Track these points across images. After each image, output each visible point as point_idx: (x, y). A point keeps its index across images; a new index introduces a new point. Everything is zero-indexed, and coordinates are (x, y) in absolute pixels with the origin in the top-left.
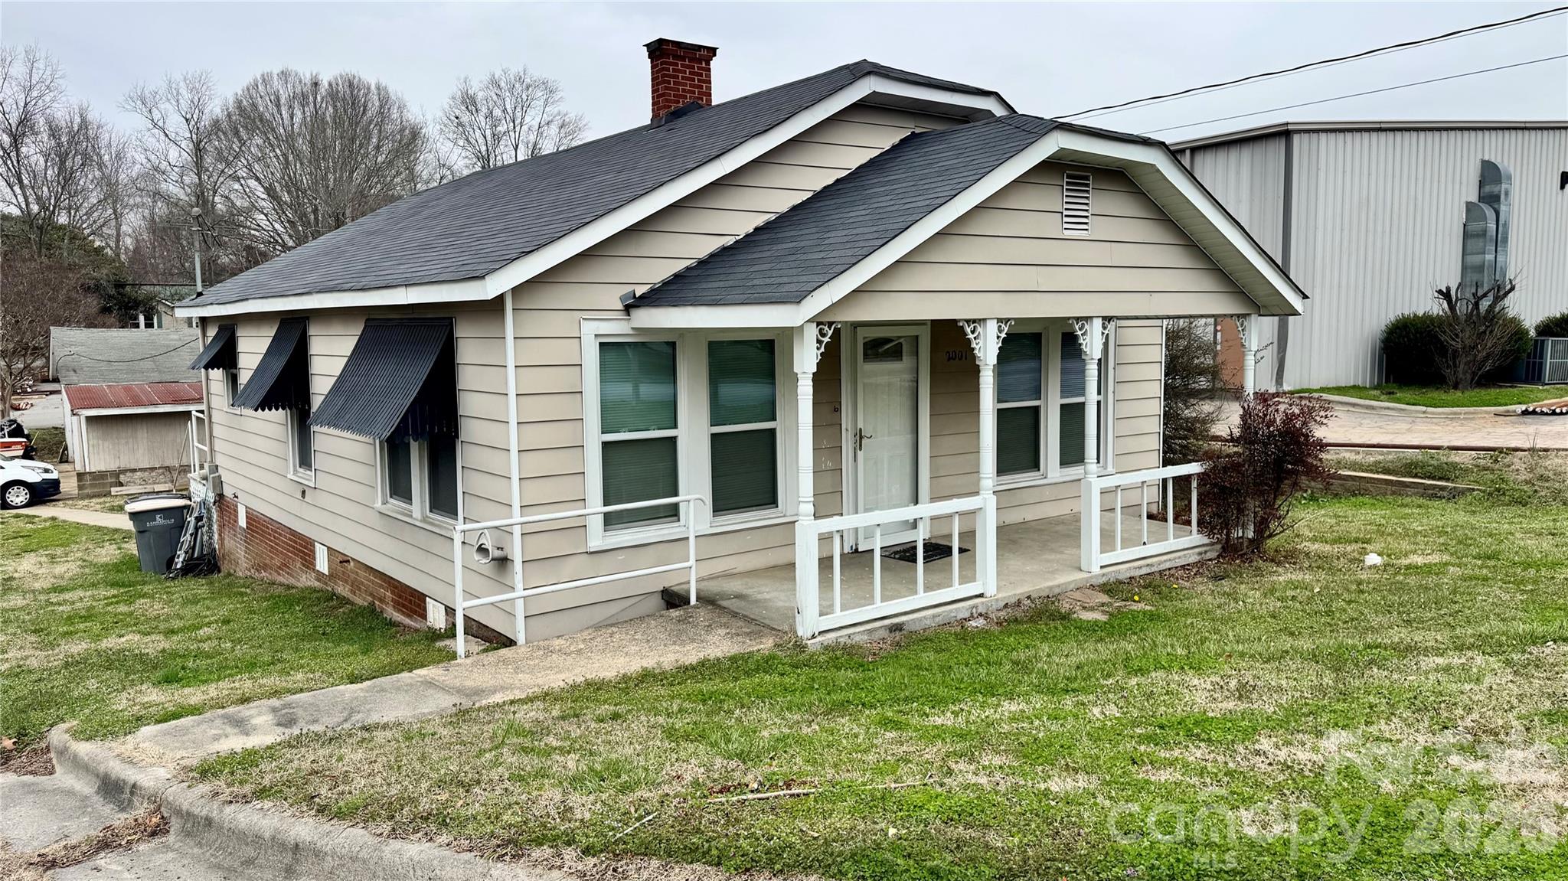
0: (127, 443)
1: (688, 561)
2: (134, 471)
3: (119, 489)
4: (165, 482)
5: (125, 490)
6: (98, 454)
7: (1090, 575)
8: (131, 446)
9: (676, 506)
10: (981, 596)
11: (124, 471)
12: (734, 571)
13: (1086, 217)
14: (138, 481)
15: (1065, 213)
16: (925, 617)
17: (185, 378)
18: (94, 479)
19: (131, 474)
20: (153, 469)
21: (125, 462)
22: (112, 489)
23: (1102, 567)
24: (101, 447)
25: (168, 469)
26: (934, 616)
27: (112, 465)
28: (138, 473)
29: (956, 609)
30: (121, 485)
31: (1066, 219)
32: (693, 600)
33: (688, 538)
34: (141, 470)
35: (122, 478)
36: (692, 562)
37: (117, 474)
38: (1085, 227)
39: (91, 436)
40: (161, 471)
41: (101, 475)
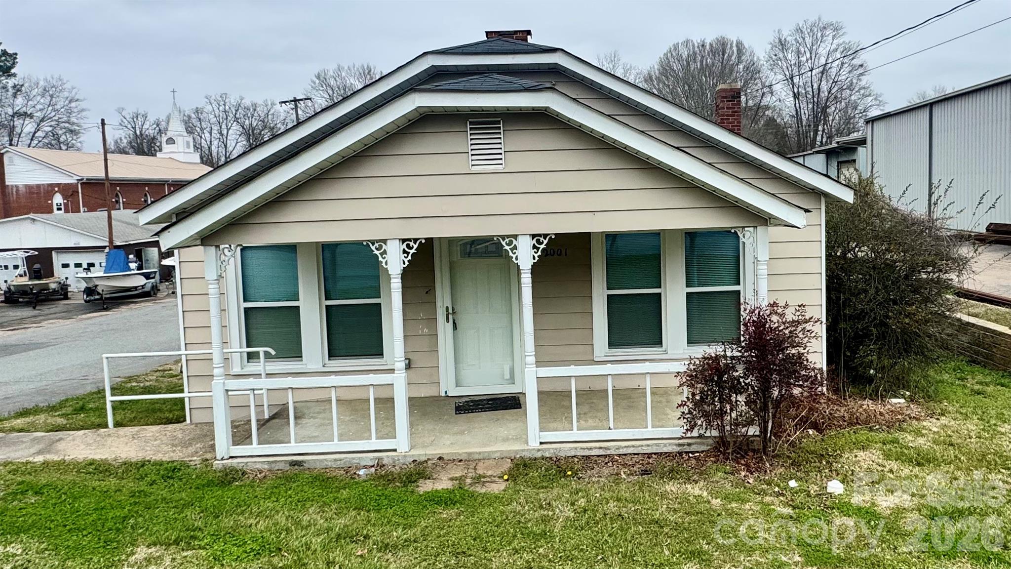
10: (395, 450)
15: (472, 152)
16: (325, 460)
23: (541, 443)
26: (335, 460)
29: (359, 458)
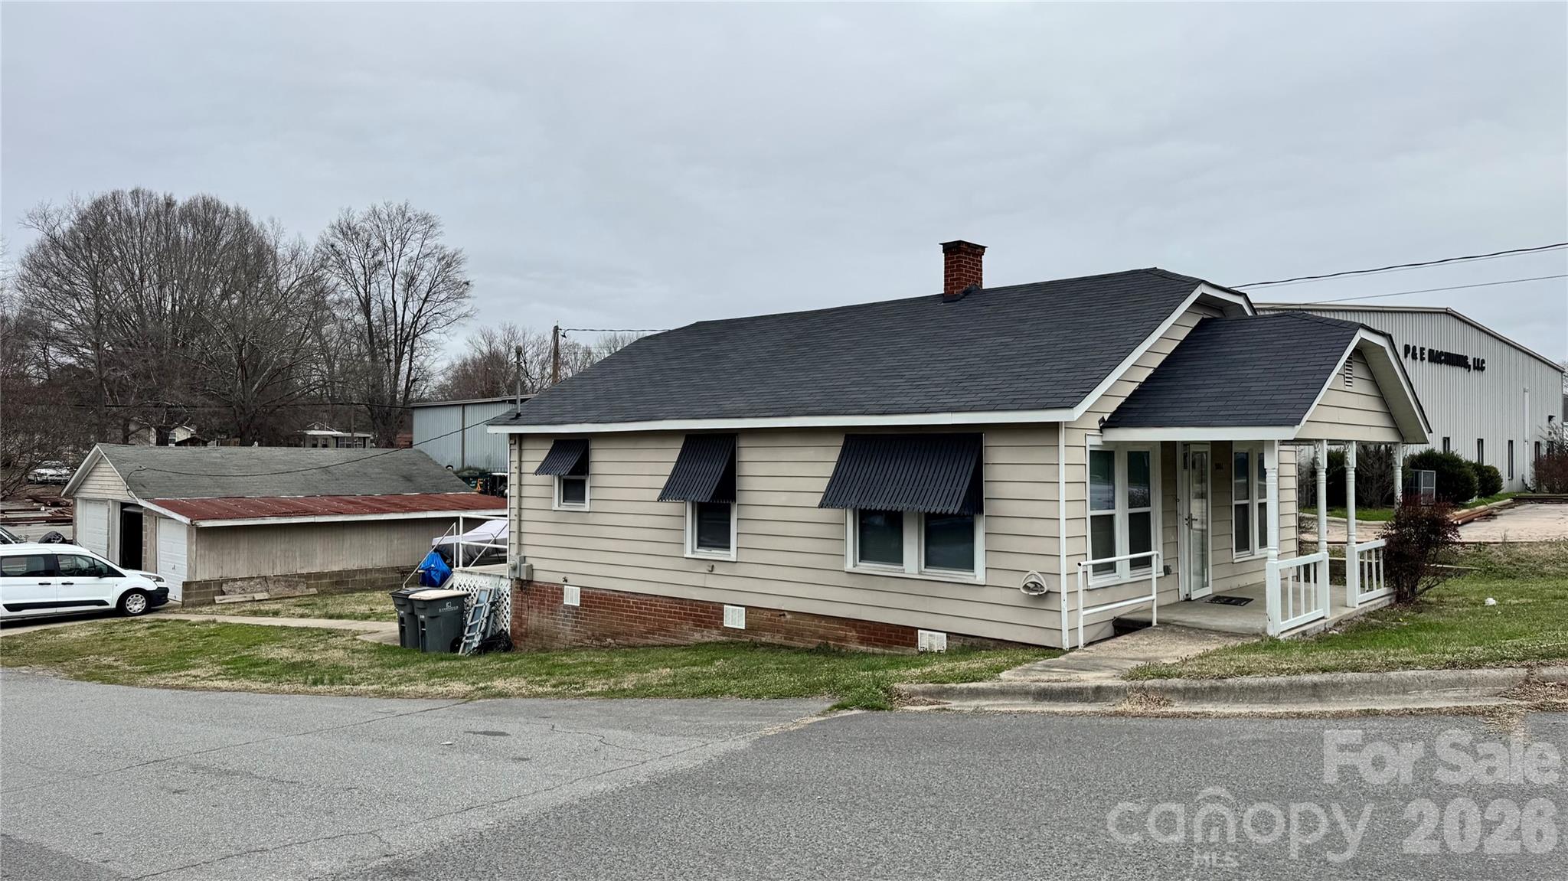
0: (230, 553)
1: (1151, 595)
2: (235, 580)
3: (221, 597)
4: (262, 592)
5: (228, 599)
6: (204, 563)
7: (1354, 609)
8: (233, 555)
9: (1149, 558)
10: (1323, 618)
11: (227, 581)
12: (1141, 609)
13: (1350, 378)
14: (238, 590)
15: (1346, 375)
17: (248, 494)
18: (200, 588)
19: (232, 583)
20: (251, 579)
21: (228, 572)
22: (216, 598)
23: (1359, 604)
24: (207, 557)
25: (265, 578)
26: (1314, 628)
27: (216, 576)
28: (238, 583)
29: (1320, 625)
30: (223, 593)
31: (1346, 380)
32: (1155, 623)
33: (1151, 579)
34: (241, 579)
35: (225, 588)
36: (1154, 597)
37: (220, 583)
38: (1350, 384)
39: (199, 548)
40: (258, 580)
41: (206, 584)
